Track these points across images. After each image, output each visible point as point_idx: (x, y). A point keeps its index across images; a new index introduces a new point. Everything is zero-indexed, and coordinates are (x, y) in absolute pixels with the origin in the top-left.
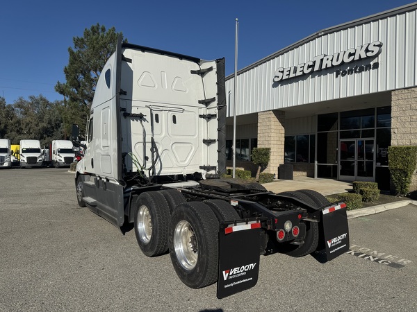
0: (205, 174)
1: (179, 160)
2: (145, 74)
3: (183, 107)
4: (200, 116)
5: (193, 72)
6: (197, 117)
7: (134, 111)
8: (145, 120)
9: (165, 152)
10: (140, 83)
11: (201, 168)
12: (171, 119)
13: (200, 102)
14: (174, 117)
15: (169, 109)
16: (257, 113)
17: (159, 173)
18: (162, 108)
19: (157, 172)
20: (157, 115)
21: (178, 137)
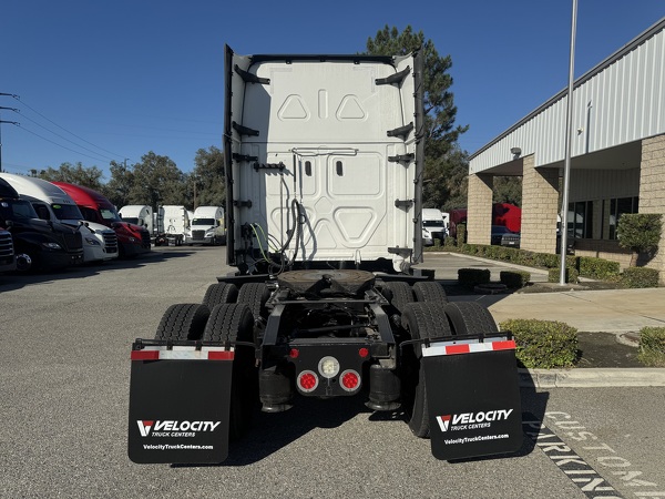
0: (399, 263)
1: (347, 236)
2: (290, 99)
3: (354, 147)
4: (391, 159)
5: (380, 82)
6: (384, 160)
7: (271, 160)
8: (288, 172)
9: (321, 224)
10: (281, 114)
11: (391, 250)
12: (333, 168)
13: (390, 134)
14: (339, 165)
15: (329, 151)
16: (641, 140)
17: (312, 256)
18: (316, 152)
19: (308, 255)
20: (308, 164)
21: (346, 198)
